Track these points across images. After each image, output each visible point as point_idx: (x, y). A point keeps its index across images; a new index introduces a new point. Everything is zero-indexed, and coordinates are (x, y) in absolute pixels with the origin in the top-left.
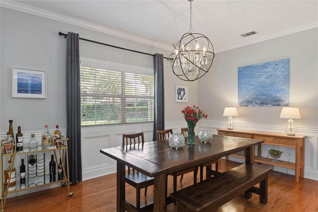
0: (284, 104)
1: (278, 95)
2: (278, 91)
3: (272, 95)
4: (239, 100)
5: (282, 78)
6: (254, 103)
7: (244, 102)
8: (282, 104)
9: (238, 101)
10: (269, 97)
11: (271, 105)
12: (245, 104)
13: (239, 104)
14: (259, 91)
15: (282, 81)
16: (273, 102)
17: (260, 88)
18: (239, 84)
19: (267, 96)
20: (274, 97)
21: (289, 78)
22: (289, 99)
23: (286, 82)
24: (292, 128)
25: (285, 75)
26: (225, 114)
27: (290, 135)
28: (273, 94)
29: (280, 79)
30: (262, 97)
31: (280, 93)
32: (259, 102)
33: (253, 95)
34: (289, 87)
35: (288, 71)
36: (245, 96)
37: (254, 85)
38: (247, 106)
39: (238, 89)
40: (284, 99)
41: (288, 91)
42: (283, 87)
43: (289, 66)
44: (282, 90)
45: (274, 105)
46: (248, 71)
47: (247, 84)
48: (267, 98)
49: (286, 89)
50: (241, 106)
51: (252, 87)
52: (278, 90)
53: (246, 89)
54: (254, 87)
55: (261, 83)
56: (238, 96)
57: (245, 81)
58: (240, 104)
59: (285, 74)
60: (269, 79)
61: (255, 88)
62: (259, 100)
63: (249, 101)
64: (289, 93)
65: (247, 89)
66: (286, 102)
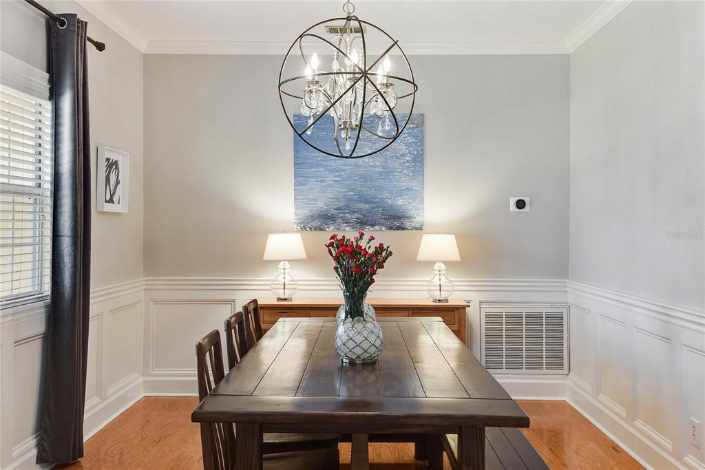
0: (413, 224)
1: (400, 202)
2: (401, 193)
3: (387, 203)
4: (299, 212)
5: (408, 161)
6: (340, 221)
7: (313, 218)
8: (407, 224)
9: (295, 214)
10: (378, 207)
11: (384, 229)
12: (316, 223)
13: (298, 224)
14: (353, 190)
15: (408, 167)
16: (389, 219)
17: (356, 180)
18: (299, 164)
19: (374, 203)
20: (391, 206)
21: (422, 162)
22: (423, 213)
23: (417, 171)
24: (442, 284)
25: (415, 153)
26: (269, 254)
27: (440, 301)
28: (388, 200)
29: (406, 163)
30: (361, 205)
31: (404, 197)
32: (353, 218)
33: (338, 200)
34: (423, 182)
35: (420, 146)
36: (316, 200)
37: (343, 171)
38: (321, 230)
39: (295, 177)
40: (412, 212)
41: (420, 192)
42: (411, 184)
43: (422, 132)
44: (407, 189)
45: (391, 228)
46: (323, 130)
47: (323, 167)
48: (374, 208)
49: (417, 188)
50: (304, 228)
51: (336, 176)
52: (399, 189)
53: (319, 179)
54: (340, 176)
55: (359, 166)
56: (295, 199)
57: (315, 157)
58: (301, 223)
59: (415, 150)
60: (378, 159)
61: (344, 180)
62: (354, 212)
63: (326, 215)
64: (423, 200)
65: (321, 181)
66: (417, 220)
